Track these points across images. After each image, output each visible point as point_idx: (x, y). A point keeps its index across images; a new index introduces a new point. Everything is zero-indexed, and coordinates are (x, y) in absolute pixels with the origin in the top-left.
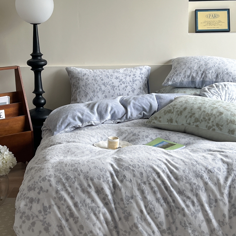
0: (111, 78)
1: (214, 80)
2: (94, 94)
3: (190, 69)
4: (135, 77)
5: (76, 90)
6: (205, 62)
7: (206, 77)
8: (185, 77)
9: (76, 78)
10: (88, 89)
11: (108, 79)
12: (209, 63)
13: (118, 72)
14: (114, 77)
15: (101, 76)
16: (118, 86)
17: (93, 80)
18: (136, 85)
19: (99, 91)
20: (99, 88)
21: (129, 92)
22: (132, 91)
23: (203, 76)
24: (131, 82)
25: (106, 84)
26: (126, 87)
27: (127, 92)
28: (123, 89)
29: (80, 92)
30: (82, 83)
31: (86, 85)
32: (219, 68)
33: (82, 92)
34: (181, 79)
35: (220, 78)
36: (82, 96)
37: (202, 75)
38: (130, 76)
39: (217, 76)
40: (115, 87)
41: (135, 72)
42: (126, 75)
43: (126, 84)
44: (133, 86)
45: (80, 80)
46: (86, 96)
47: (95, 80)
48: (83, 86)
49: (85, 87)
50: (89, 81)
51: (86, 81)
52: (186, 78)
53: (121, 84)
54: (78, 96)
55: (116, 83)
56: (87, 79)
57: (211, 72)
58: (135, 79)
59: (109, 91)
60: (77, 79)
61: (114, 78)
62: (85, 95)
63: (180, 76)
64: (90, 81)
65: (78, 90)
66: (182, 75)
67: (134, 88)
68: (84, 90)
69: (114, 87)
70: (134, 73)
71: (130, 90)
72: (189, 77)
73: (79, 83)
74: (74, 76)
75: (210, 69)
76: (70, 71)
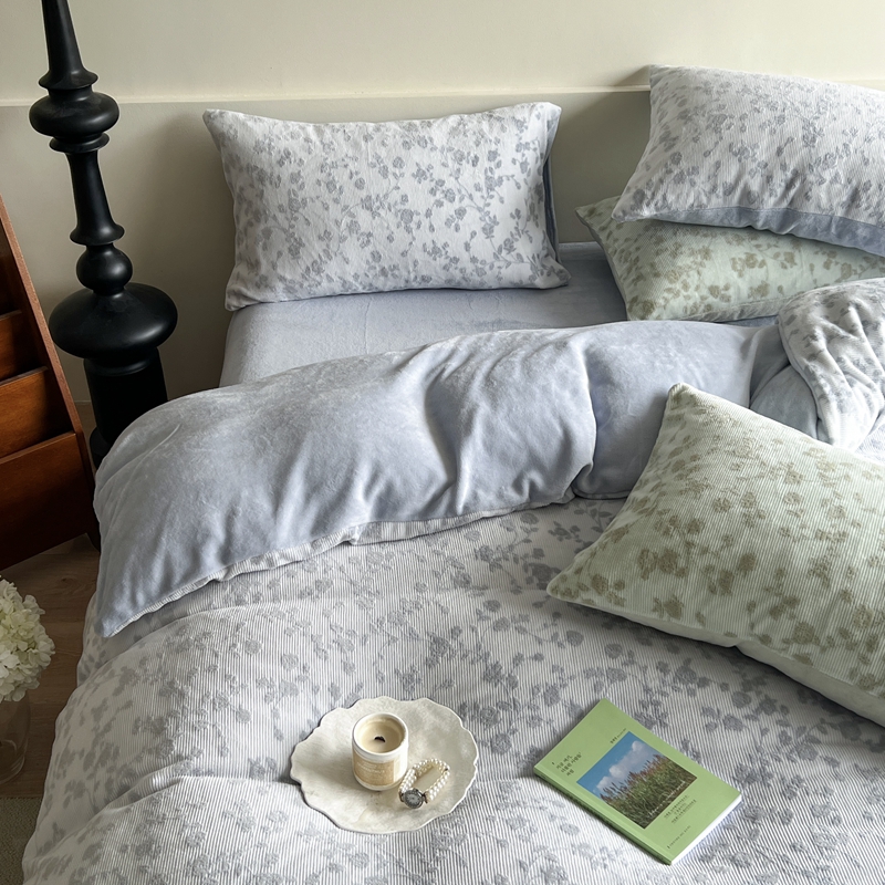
0: (394, 174)
1: (840, 213)
2: (328, 246)
3: (740, 154)
4: (498, 165)
5: (250, 224)
6: (807, 124)
7: (807, 197)
8: (714, 189)
9: (250, 168)
10: (300, 226)
11: (385, 183)
12: (820, 133)
13: (423, 142)
14: (409, 169)
15: (351, 167)
16: (428, 214)
17: (318, 182)
18: (502, 202)
19: (346, 233)
20: (346, 220)
21: (474, 234)
22: (484, 229)
23: (792, 192)
24: (478, 188)
25: (378, 204)
26: (461, 213)
27: (464, 235)
28: (448, 223)
29: (267, 233)
30: (274, 198)
31: (293, 206)
32: (866, 162)
33: (278, 237)
34: (697, 198)
35: (867, 209)
36: (280, 254)
37: (789, 186)
38: (475, 161)
39: (854, 197)
40: (415, 218)
41: (498, 141)
42: (460, 158)
43: (461, 199)
44: (487, 209)
45: (267, 183)
46: (295, 253)
47: (331, 185)
48: (281, 208)
49: (289, 216)
50: (302, 187)
51: (294, 187)
52: (718, 197)
53: (439, 204)
54: (260, 250)
55: (419, 199)
56: (295, 178)
57: (828, 176)
58: (497, 173)
59: (387, 233)
60: (255, 175)
61: (407, 175)
62: (290, 250)
63: (693, 184)
64: (309, 191)
65: (262, 226)
66: (701, 180)
67: (492, 215)
68: (286, 225)
69: (407, 216)
70: (493, 148)
71: (477, 227)
72: (729, 191)
73: (261, 195)
74: (238, 158)
75: (826, 161)
76: (222, 135)
